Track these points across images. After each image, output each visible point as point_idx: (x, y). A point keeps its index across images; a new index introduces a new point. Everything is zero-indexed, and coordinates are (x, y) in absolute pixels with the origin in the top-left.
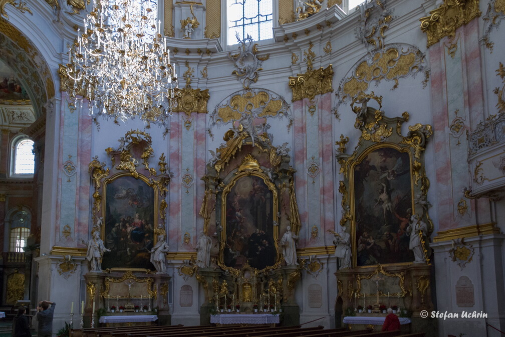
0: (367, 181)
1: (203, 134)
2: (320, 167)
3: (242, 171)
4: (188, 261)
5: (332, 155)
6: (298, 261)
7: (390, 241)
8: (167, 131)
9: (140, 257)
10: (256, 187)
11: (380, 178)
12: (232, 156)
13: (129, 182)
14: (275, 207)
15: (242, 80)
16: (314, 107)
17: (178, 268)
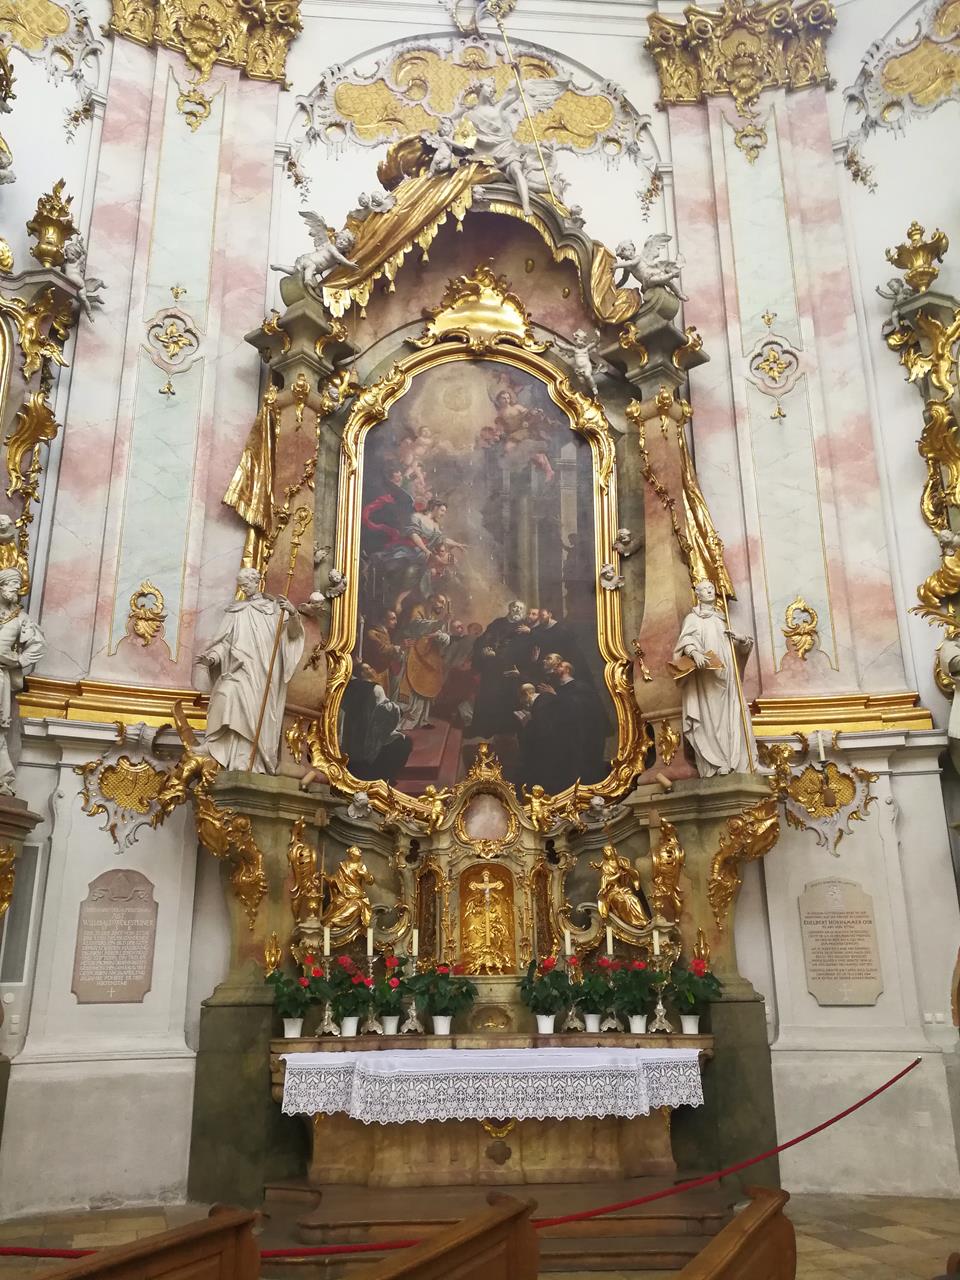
2: (806, 355)
3: (446, 337)
4: (150, 734)
8: (88, 110)
10: (511, 411)
12: (418, 249)
16: (760, 133)
17: (85, 771)
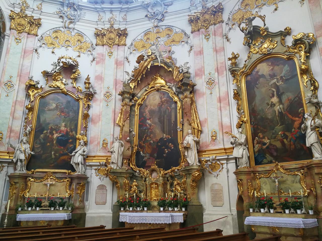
0: (257, 88)
1: (122, 61)
2: (216, 81)
3: (152, 88)
4: (104, 163)
5: (226, 70)
6: (200, 161)
7: (285, 140)
8: (94, 60)
9: (63, 160)
10: (163, 99)
11: (270, 84)
12: (143, 75)
13: (59, 97)
14: (179, 116)
15: (153, 21)
16: (209, 35)
17: (96, 169)
